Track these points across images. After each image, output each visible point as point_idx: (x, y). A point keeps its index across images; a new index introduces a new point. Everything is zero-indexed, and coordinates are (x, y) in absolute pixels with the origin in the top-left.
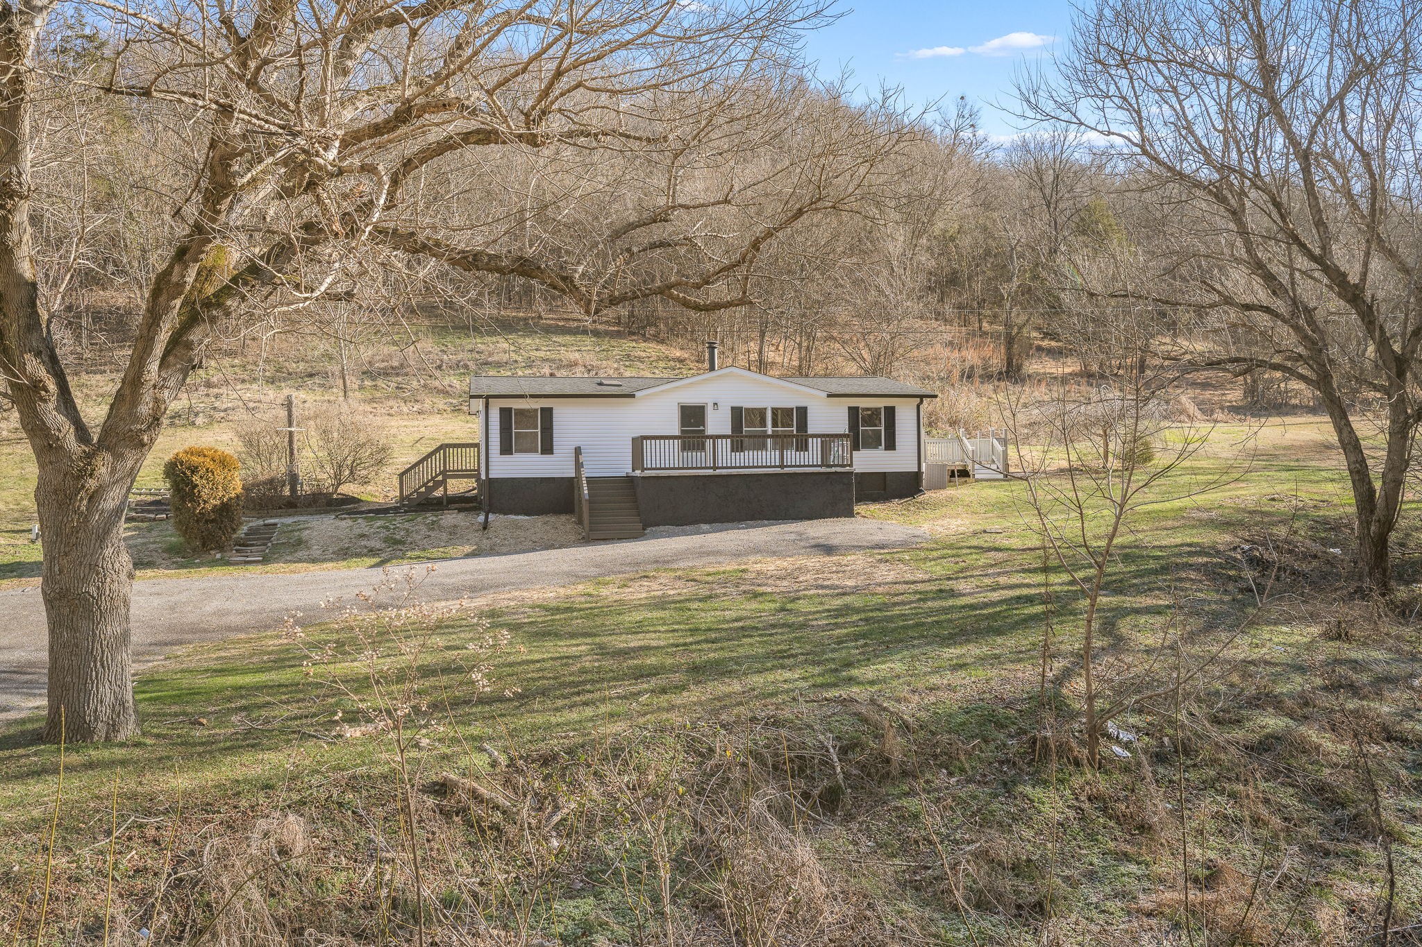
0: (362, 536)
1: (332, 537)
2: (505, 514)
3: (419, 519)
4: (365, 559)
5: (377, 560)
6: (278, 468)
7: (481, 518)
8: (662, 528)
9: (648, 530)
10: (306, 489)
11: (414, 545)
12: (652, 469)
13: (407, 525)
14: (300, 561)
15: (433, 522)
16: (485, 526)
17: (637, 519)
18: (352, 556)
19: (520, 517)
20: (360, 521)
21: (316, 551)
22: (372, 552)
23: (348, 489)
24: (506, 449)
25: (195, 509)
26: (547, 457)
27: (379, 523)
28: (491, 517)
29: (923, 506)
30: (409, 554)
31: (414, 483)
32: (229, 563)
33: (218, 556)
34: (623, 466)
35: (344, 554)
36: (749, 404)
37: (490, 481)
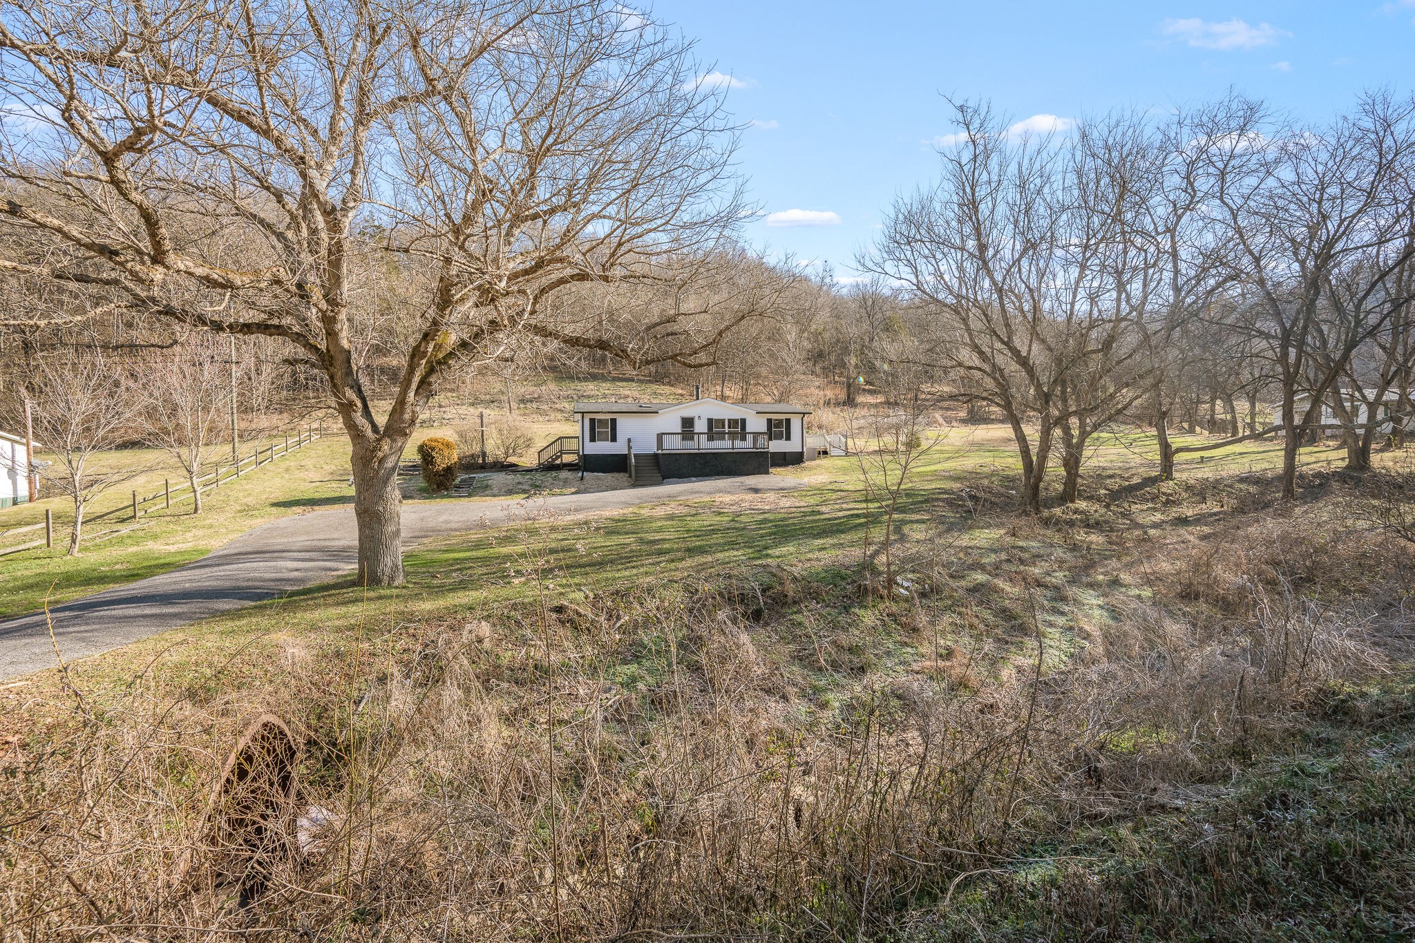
0: (519, 483)
1: (504, 483)
2: (592, 472)
3: (548, 475)
5: (526, 495)
6: (477, 449)
7: (580, 474)
8: (672, 479)
9: (665, 481)
10: (490, 460)
11: (545, 488)
12: (667, 450)
13: (542, 478)
14: (487, 496)
15: (555, 476)
16: (582, 478)
17: (660, 475)
18: (514, 493)
19: (600, 474)
20: (518, 475)
21: (495, 491)
22: (524, 491)
23: (512, 460)
24: (593, 439)
25: (433, 469)
26: (613, 443)
27: (528, 477)
28: (585, 474)
29: (804, 469)
30: (543, 492)
31: (545, 457)
32: (451, 497)
33: (446, 493)
34: (652, 448)
35: (510, 492)
36: (715, 417)
37: (585, 456)
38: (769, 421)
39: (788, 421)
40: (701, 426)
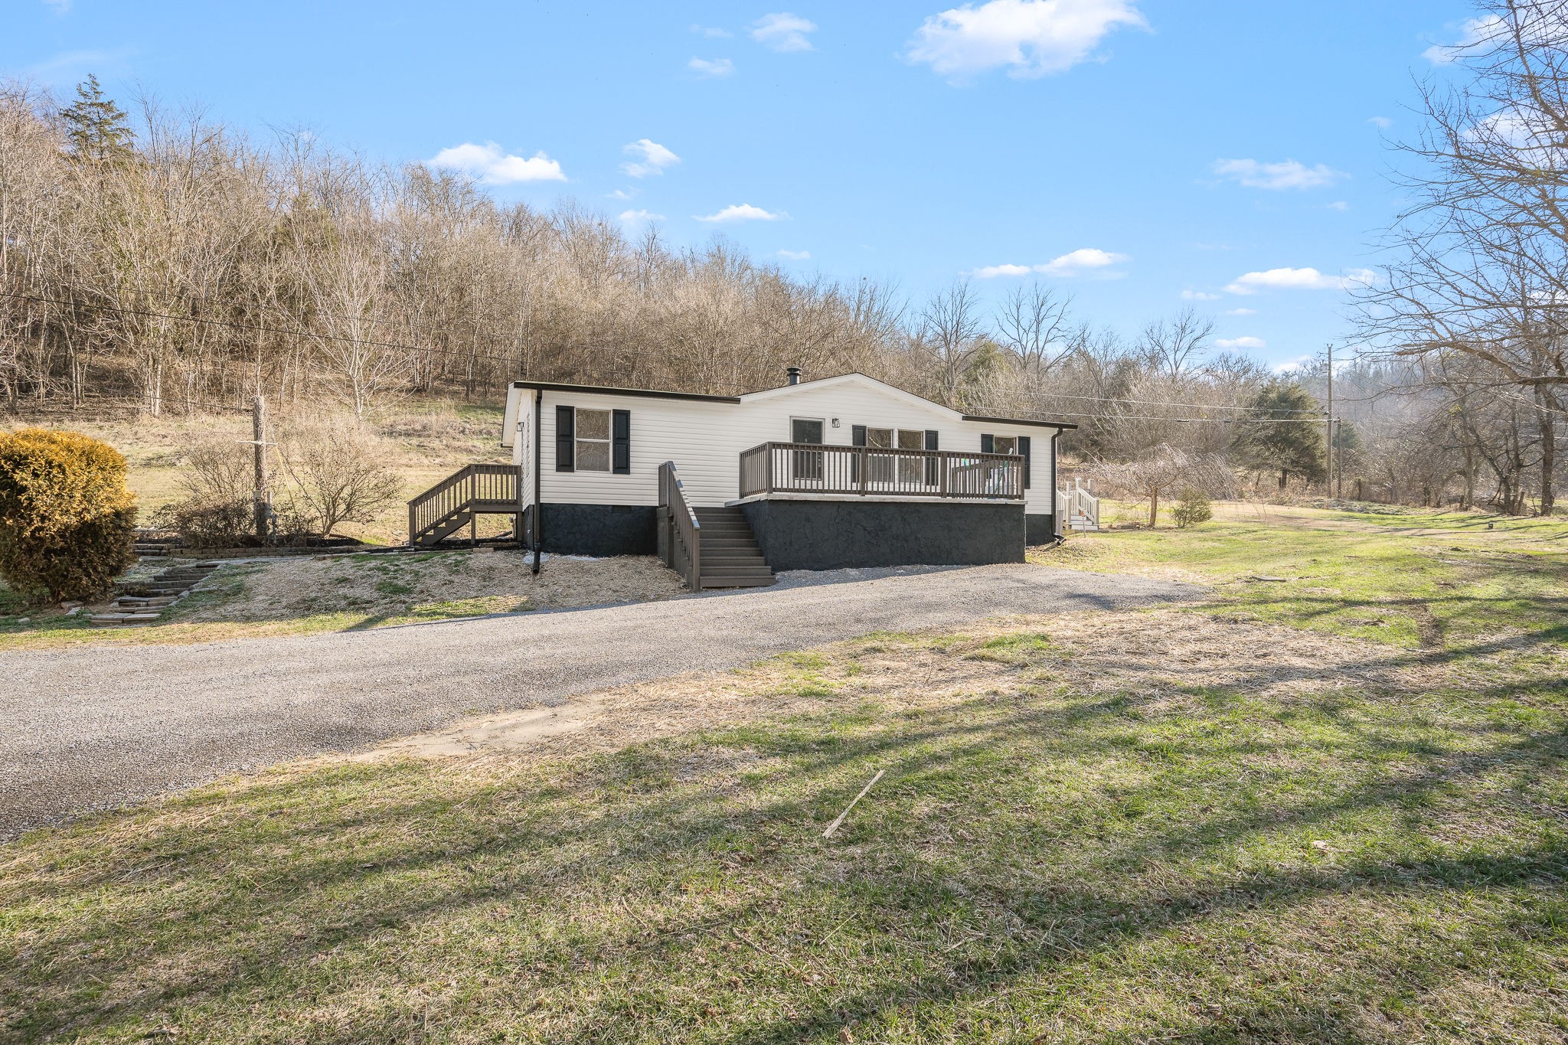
0: (343, 581)
1: (293, 582)
2: (563, 554)
3: (436, 558)
4: (340, 615)
5: (362, 617)
6: (243, 490)
7: (530, 558)
8: (796, 573)
9: (779, 575)
10: (281, 526)
11: (426, 595)
12: (781, 490)
13: (416, 567)
14: (225, 619)
15: (457, 563)
16: (536, 569)
17: (761, 559)
18: (319, 611)
19: (585, 559)
20: (344, 561)
21: (258, 604)
22: (355, 605)
23: (345, 529)
24: (565, 463)
25: (22, 529)
26: (621, 478)
27: (373, 564)
28: (544, 557)
30: (417, 608)
31: (433, 511)
32: (90, 624)
33: (73, 611)
35: (306, 608)
36: (872, 423)
37: (543, 510)
38: (987, 440)
39: (1025, 442)
40: (837, 436)
